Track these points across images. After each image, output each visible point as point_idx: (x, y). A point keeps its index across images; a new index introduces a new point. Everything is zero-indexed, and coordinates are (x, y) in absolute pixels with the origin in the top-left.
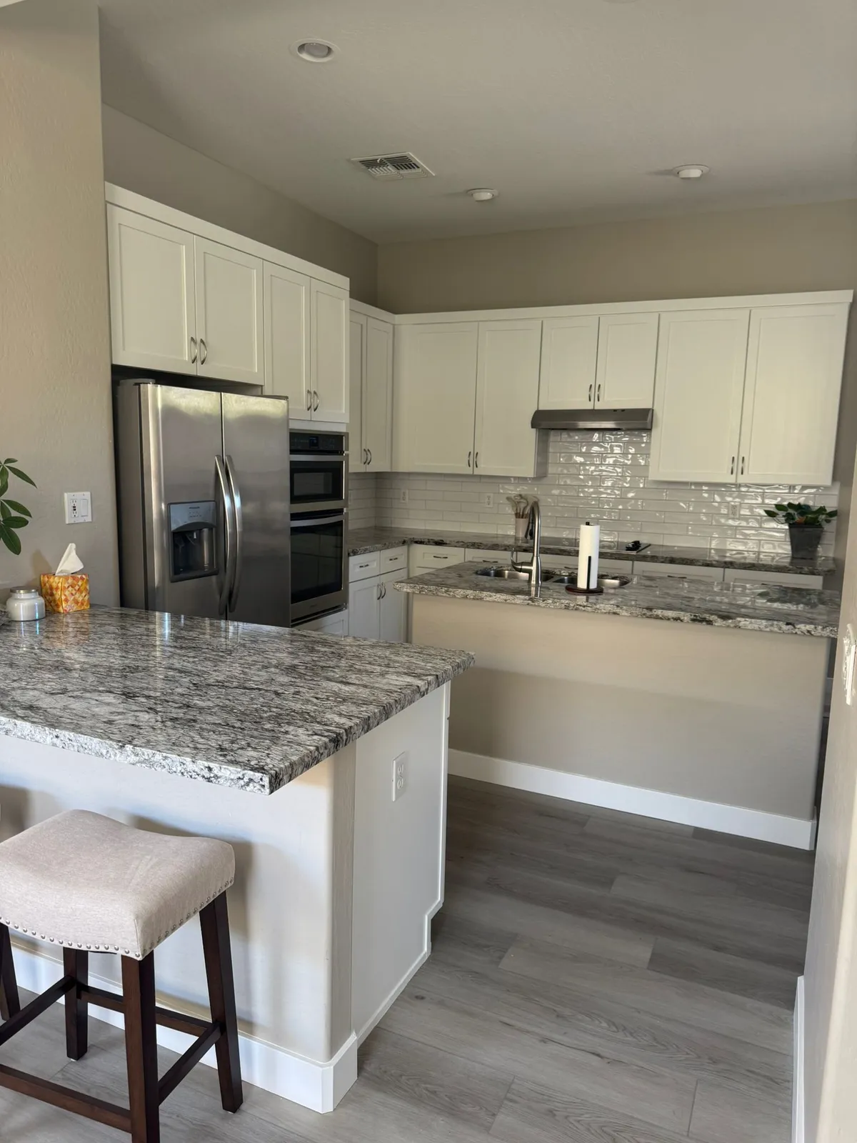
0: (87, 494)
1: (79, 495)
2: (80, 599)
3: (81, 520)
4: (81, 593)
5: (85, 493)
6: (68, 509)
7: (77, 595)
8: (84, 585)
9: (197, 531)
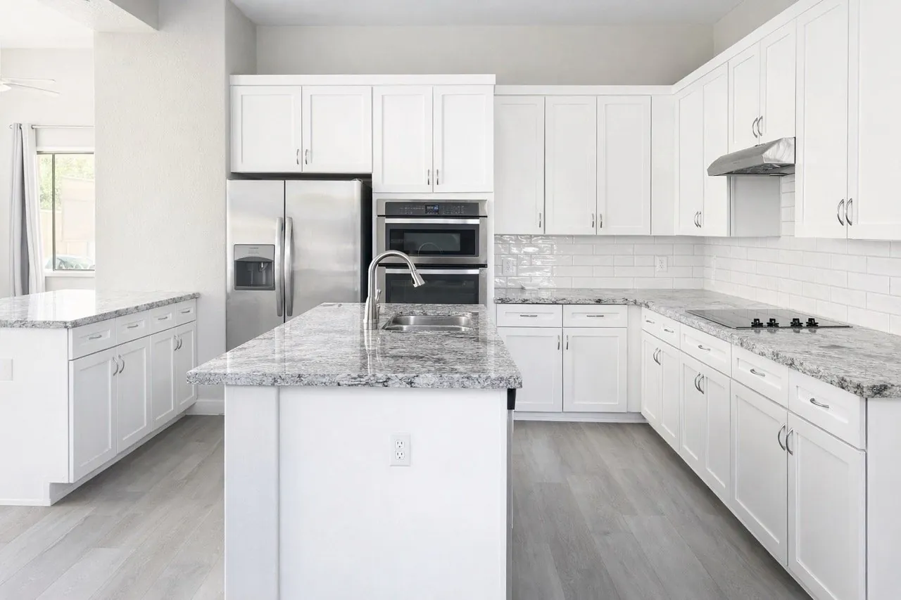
9: (264, 263)
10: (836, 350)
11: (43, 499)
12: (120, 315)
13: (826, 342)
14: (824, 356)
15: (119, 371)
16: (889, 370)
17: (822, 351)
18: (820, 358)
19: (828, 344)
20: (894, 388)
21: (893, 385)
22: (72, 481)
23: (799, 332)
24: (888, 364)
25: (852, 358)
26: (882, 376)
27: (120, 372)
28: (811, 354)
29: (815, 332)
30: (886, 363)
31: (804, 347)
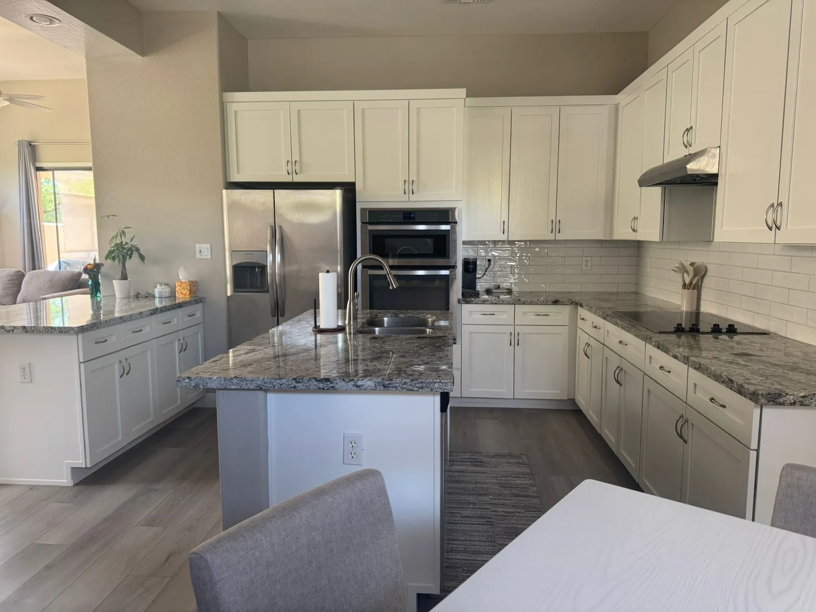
0: (208, 246)
1: (203, 246)
2: (184, 292)
3: (205, 257)
4: (185, 290)
5: (207, 245)
6: (197, 250)
7: (183, 291)
8: (186, 287)
9: (259, 267)
10: (745, 358)
11: (65, 480)
12: (125, 321)
13: (739, 349)
14: (731, 363)
15: (125, 373)
16: (790, 379)
17: (732, 358)
18: (727, 365)
19: (740, 351)
20: (788, 396)
21: (787, 394)
22: (89, 466)
23: (717, 338)
24: (791, 373)
25: (756, 367)
26: (780, 384)
27: (127, 374)
28: (720, 360)
29: (732, 338)
30: (789, 372)
31: (715, 353)
